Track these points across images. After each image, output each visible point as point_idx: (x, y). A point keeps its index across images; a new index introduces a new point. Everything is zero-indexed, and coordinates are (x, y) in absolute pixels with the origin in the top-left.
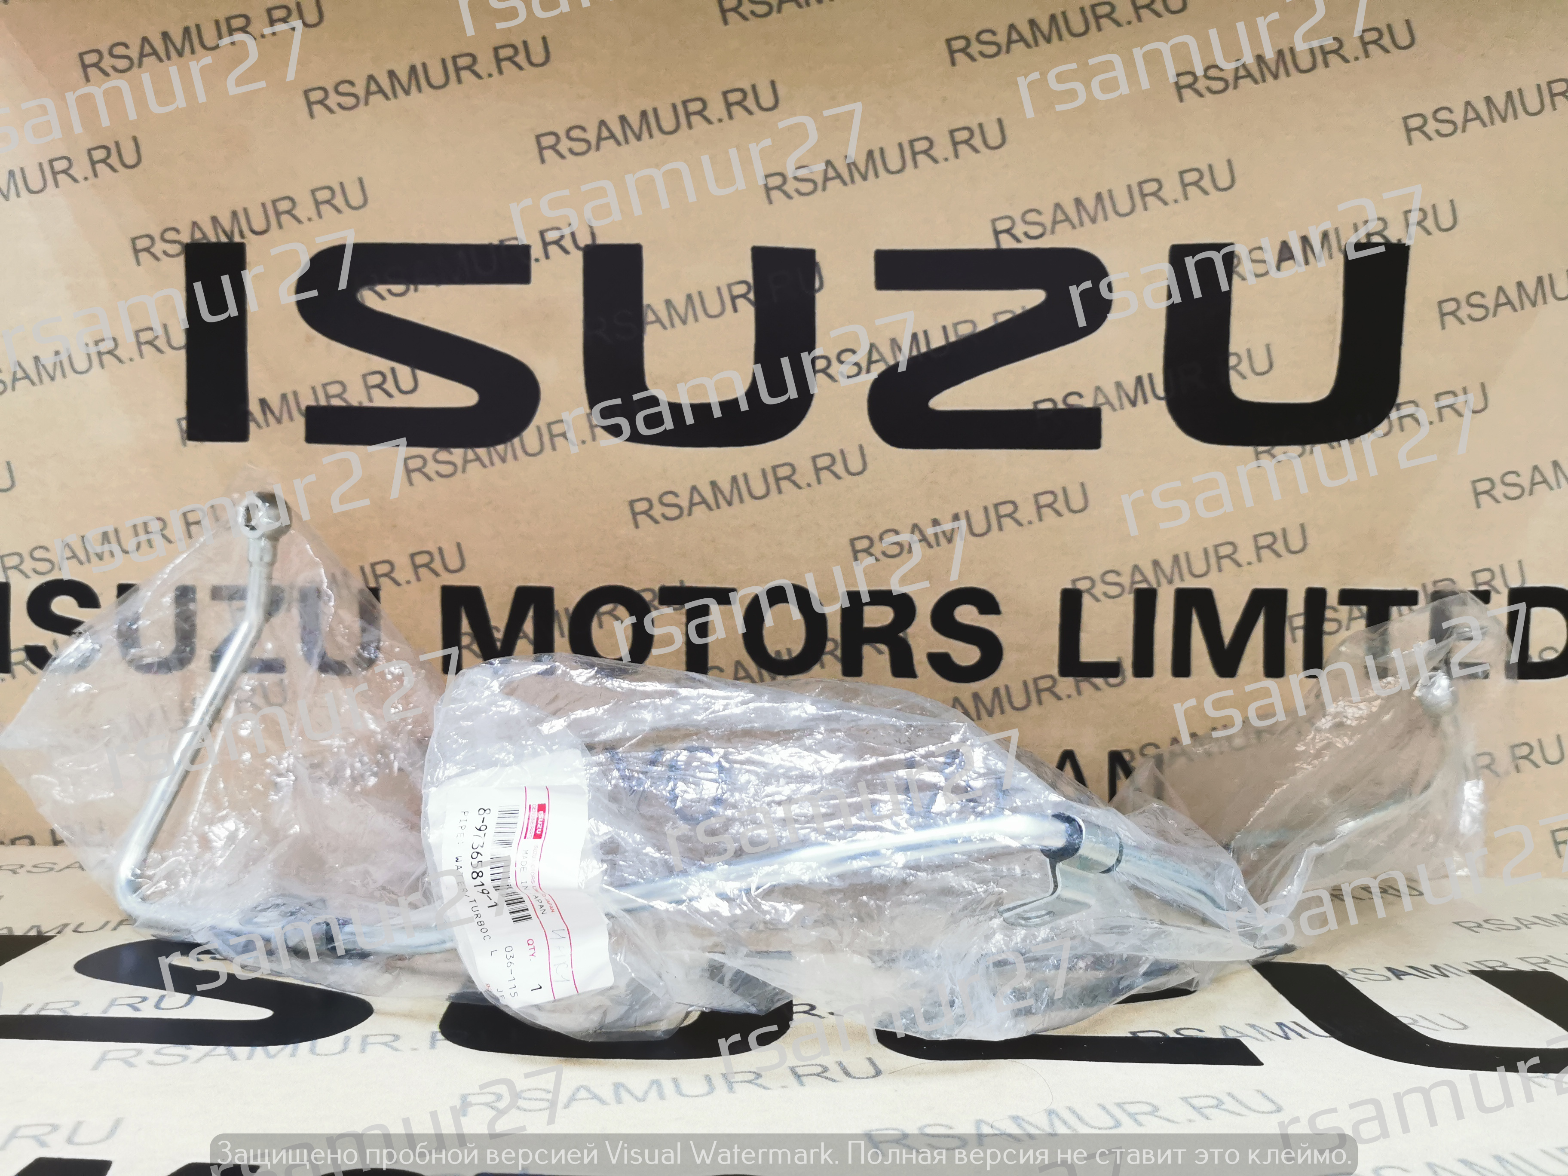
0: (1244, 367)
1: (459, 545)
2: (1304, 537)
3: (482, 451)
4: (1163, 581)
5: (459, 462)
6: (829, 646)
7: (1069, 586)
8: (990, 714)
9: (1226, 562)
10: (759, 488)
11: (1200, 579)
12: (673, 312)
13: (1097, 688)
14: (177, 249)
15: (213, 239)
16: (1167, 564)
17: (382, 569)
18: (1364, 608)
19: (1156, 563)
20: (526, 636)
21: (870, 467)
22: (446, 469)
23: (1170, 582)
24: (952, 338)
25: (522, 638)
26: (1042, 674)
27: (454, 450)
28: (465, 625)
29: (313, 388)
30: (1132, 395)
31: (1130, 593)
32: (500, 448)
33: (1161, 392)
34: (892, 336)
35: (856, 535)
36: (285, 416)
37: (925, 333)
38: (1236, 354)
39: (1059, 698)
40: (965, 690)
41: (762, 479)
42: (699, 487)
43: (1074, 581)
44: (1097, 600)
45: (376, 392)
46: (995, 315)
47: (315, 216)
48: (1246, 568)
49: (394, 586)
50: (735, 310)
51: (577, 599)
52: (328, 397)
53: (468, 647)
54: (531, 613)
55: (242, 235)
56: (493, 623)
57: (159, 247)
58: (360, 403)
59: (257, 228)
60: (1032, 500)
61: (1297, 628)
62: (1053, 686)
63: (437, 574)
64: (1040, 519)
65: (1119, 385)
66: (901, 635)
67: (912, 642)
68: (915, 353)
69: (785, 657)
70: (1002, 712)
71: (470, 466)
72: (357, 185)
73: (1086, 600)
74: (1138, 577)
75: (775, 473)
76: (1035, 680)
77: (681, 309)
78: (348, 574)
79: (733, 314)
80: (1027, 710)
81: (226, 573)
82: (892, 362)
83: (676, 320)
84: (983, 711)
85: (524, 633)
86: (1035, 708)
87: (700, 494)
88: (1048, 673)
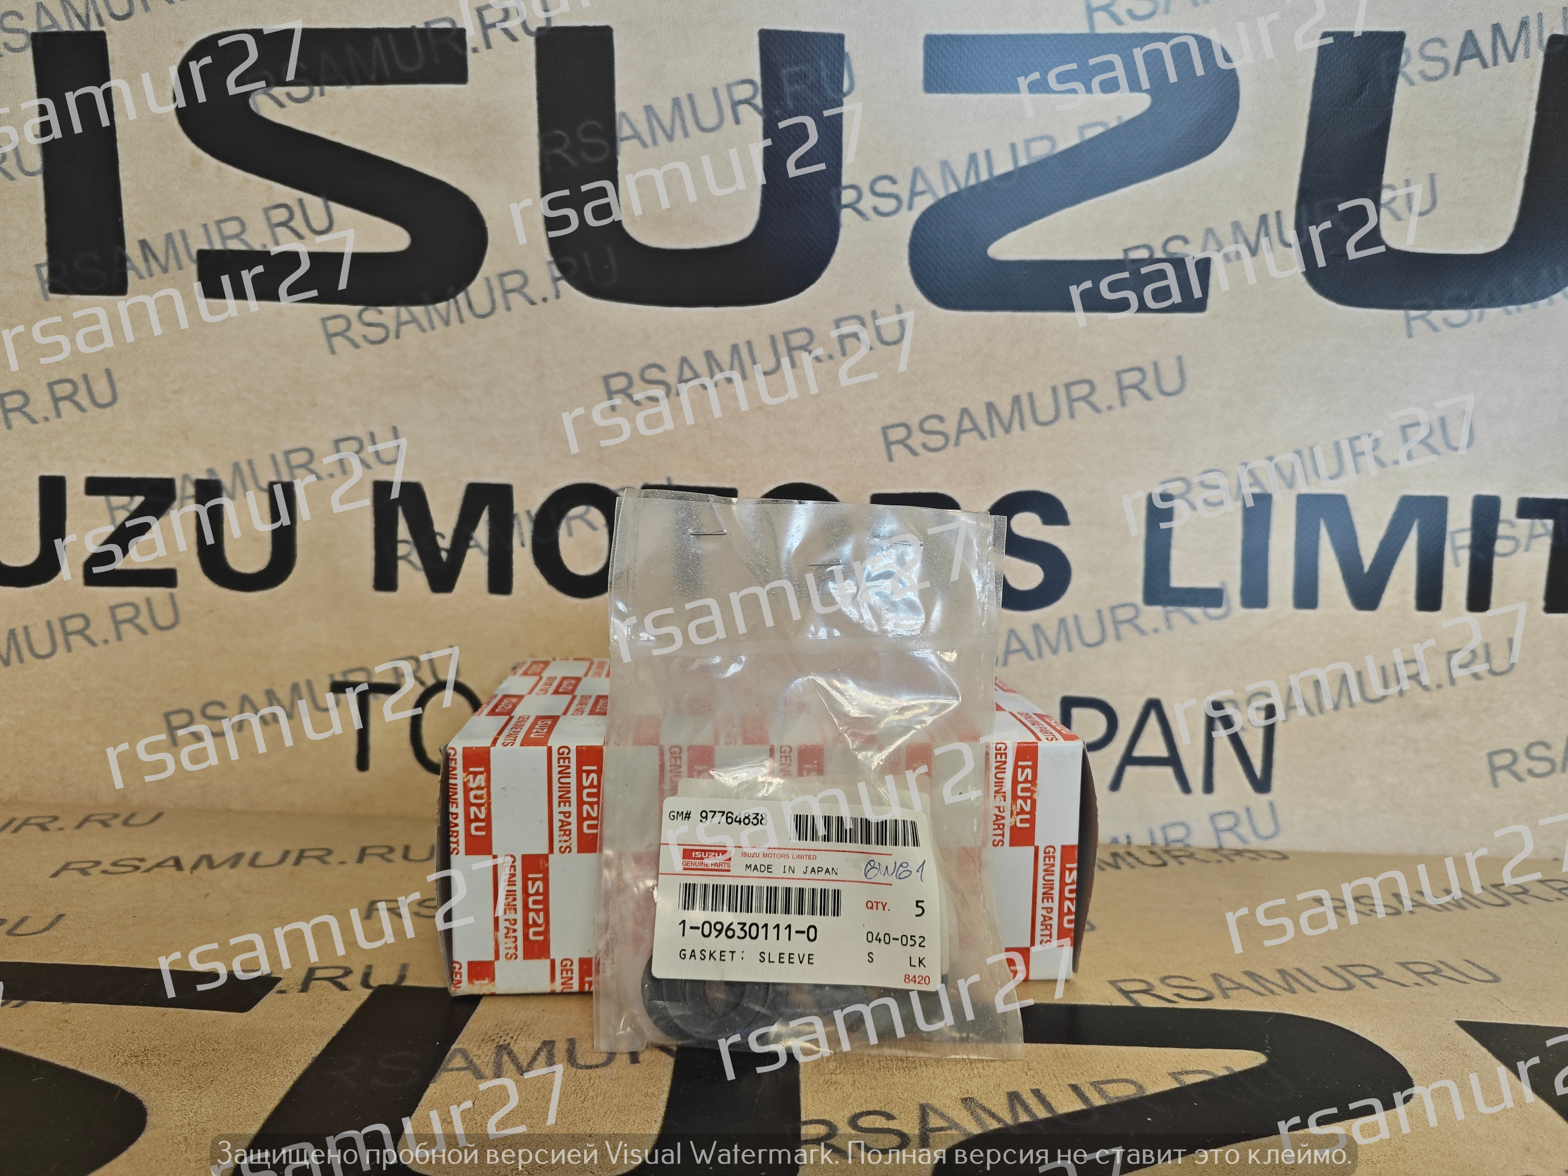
0: (1400, 205)
1: (394, 429)
3: (418, 310)
5: (392, 325)
8: (1055, 651)
10: (766, 361)
12: (655, 125)
13: (1193, 620)
14: (20, 40)
15: (65, 27)
17: (298, 458)
18: (1549, 523)
20: (478, 547)
22: (375, 333)
24: (1023, 162)
25: (473, 549)
26: (1123, 602)
27: (384, 309)
28: (403, 530)
29: (205, 227)
30: (1252, 238)
32: (442, 306)
34: (945, 159)
35: (890, 421)
36: (172, 263)
37: (988, 154)
40: (1024, 619)
41: (771, 349)
42: (690, 358)
45: (282, 232)
46: (1082, 129)
48: (1392, 468)
50: (737, 121)
51: (541, 500)
52: (224, 238)
53: (404, 558)
54: (482, 517)
55: (100, 21)
56: (437, 528)
58: (264, 246)
59: (118, 12)
60: (1114, 379)
61: (1462, 547)
63: (368, 466)
64: (1123, 403)
65: (1235, 225)
68: (972, 182)
70: (1070, 649)
71: (404, 330)
75: (787, 341)
76: (1113, 609)
77: (667, 122)
78: (256, 463)
79: (734, 126)
80: (1102, 646)
81: (103, 461)
82: (942, 194)
83: (659, 133)
84: (1046, 649)
85: (476, 541)
86: (1110, 644)
87: (691, 367)
88: (1128, 600)
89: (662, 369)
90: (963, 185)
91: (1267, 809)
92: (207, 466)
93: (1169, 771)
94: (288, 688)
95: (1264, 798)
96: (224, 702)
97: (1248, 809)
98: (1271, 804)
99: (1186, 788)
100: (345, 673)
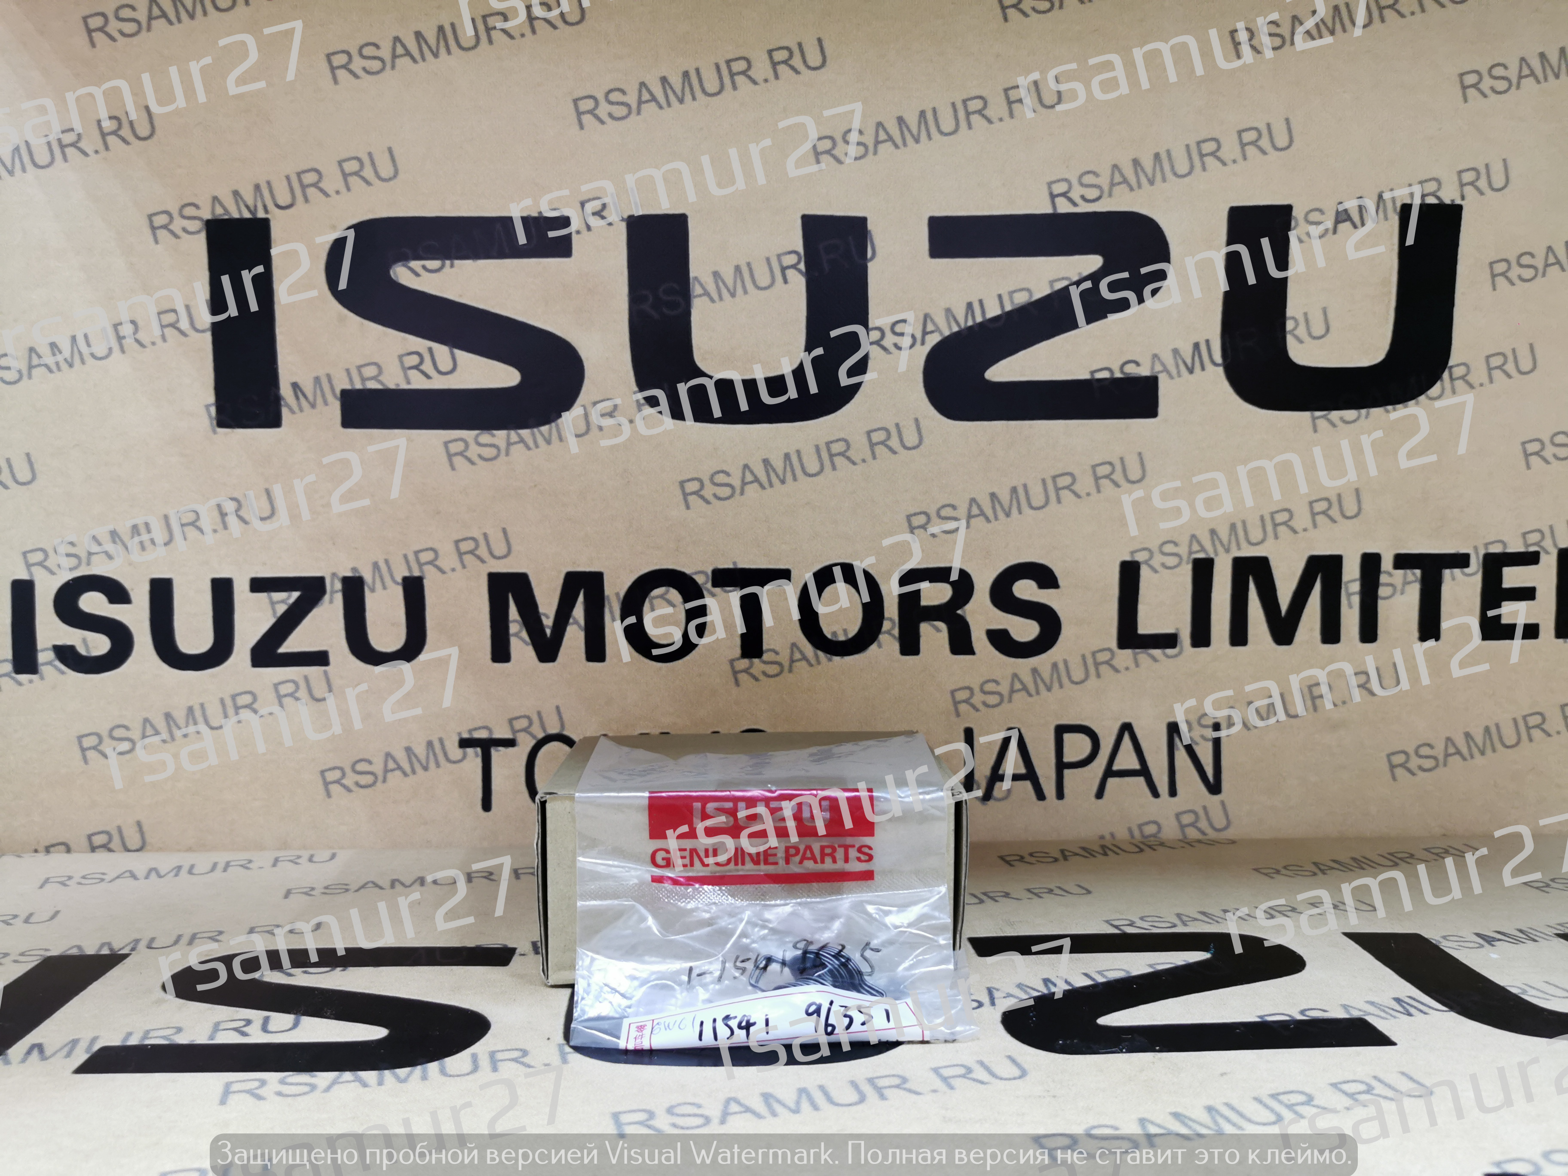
0: (1301, 331)
1: (504, 531)
2: (1359, 501)
3: (525, 433)
4: (1220, 549)
5: (503, 445)
6: (886, 625)
7: (1128, 558)
8: (1049, 689)
9: (1282, 529)
10: (812, 466)
11: (1257, 547)
12: (721, 284)
13: (1155, 660)
14: (196, 225)
15: (236, 215)
16: (1224, 533)
17: (425, 557)
18: (1418, 572)
19: (1213, 532)
20: (576, 622)
21: (926, 441)
22: (489, 452)
23: (1227, 551)
24: (1008, 308)
25: (573, 624)
26: (1101, 647)
27: (495, 432)
28: (513, 613)
29: (348, 371)
30: (1189, 361)
31: (1188, 563)
32: (545, 429)
33: (1218, 358)
34: (947, 306)
35: (912, 510)
36: (319, 400)
37: (981, 302)
38: (1293, 318)
39: (1117, 671)
40: (1024, 665)
41: (816, 456)
42: (751, 466)
43: (1132, 553)
44: (1156, 571)
45: (414, 374)
46: (1052, 283)
47: (343, 189)
48: (1301, 534)
49: (439, 574)
50: (786, 281)
51: (628, 583)
52: (363, 380)
53: (516, 635)
54: (581, 598)
55: (266, 211)
56: (541, 610)
57: (178, 224)
58: (398, 385)
59: (282, 203)
60: (1090, 472)
61: (1354, 594)
62: (1111, 659)
63: (483, 561)
64: (1099, 491)
65: (1176, 352)
66: (959, 612)
67: (969, 619)
68: (970, 323)
69: (842, 638)
70: (1061, 686)
71: (514, 449)
72: (387, 155)
73: (1144, 572)
74: (1196, 547)
75: (829, 449)
76: (1094, 654)
77: (730, 282)
78: (391, 562)
79: (783, 285)
80: (1086, 683)
81: (265, 564)
82: (947, 333)
83: (724, 292)
84: (1041, 686)
85: (574, 619)
86: (1093, 681)
87: (752, 472)
88: (1106, 646)
89: (727, 474)
90: (963, 326)
91: (1220, 807)
92: (351, 566)
93: (1141, 780)
94: (424, 744)
95: (1216, 798)
96: (371, 759)
97: (1205, 808)
98: (1223, 803)
99: (1155, 794)
100: (470, 731)
